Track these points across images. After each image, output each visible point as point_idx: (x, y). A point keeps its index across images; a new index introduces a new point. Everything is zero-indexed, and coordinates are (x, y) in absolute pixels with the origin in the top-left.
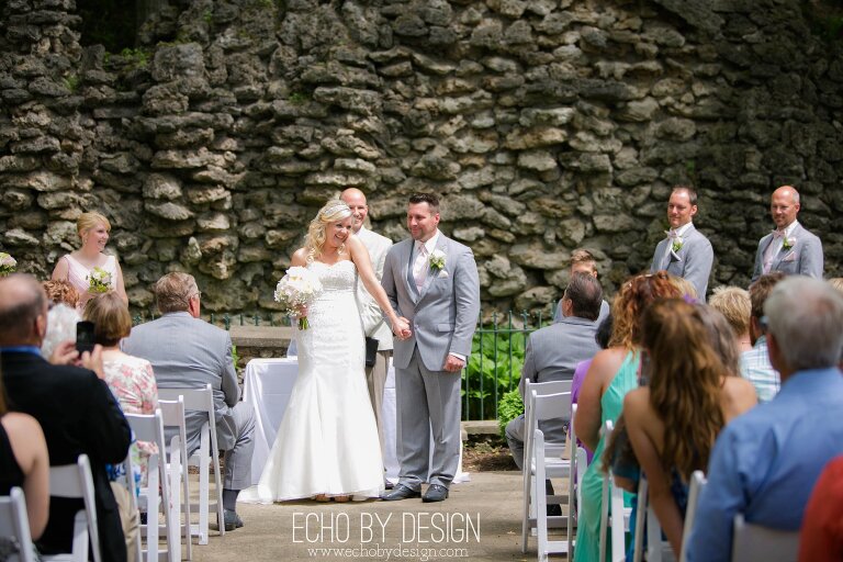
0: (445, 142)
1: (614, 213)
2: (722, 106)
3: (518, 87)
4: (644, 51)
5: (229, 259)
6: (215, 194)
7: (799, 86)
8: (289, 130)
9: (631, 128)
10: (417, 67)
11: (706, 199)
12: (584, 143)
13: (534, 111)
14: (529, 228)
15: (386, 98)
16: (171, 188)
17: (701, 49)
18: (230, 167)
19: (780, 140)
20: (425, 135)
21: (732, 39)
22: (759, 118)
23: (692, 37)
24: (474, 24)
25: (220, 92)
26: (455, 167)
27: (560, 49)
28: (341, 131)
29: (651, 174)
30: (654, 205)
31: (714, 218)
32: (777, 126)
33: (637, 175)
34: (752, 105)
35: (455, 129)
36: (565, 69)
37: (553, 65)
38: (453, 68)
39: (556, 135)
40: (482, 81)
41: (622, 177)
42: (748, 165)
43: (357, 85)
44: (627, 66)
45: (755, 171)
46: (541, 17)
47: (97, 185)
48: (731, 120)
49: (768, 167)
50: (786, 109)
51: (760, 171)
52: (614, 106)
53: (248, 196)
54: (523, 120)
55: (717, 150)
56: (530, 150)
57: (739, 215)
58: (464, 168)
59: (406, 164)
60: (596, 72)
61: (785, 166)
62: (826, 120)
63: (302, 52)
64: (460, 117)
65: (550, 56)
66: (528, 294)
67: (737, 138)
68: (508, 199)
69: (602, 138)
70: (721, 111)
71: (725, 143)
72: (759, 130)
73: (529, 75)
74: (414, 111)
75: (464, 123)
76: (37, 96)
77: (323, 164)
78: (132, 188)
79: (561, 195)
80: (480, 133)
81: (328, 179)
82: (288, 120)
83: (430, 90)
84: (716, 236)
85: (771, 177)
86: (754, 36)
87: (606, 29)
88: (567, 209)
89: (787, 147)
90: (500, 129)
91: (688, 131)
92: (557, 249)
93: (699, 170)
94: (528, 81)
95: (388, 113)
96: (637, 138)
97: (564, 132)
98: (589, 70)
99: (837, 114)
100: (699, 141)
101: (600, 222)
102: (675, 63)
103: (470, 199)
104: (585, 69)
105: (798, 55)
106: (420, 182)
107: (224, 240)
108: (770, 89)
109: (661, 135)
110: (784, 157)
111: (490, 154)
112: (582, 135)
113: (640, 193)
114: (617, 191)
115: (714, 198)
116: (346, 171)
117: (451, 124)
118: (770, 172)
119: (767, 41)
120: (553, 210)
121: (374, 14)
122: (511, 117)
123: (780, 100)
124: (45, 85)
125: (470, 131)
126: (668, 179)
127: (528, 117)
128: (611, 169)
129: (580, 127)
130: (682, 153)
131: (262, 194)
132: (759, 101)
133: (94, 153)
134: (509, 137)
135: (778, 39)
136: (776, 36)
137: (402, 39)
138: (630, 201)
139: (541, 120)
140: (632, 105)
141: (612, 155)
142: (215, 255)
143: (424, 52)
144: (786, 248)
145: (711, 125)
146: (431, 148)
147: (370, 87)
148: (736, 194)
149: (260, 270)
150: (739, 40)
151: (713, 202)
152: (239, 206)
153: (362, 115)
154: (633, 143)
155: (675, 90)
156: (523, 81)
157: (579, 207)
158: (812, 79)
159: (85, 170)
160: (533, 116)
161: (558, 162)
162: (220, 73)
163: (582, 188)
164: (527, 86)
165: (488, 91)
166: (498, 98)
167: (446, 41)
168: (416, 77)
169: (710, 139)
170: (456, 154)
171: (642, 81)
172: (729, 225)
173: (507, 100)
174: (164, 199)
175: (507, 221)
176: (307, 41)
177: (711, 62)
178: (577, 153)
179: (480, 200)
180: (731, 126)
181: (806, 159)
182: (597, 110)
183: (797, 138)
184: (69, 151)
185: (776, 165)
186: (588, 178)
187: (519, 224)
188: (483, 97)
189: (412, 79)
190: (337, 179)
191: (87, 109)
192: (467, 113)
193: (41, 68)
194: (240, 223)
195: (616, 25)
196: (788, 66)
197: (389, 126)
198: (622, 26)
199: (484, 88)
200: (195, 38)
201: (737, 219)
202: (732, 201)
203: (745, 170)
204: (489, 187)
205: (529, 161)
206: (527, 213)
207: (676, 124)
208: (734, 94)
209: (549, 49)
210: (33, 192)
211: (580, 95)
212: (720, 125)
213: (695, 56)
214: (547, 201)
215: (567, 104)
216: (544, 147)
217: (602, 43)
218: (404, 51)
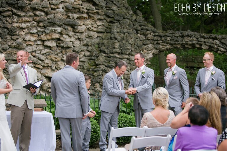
0: (22, 37)
2: (106, 28)
3: (45, 21)
4: (83, 11)
7: (128, 23)
9: (78, 34)
10: (14, 14)
11: (103, 56)
12: (65, 38)
13: (50, 28)
14: (47, 64)
15: (4, 23)
17: (99, 11)
19: (124, 39)
20: (16, 35)
21: (108, 9)
22: (117, 32)
23: (97, 8)
26: (25, 45)
27: (58, 9)
29: (85, 49)
30: (85, 58)
31: (105, 62)
32: (122, 35)
33: (81, 49)
34: (116, 28)
35: (25, 33)
36: (59, 15)
37: (56, 14)
38: (25, 14)
39: (56, 36)
40: (34, 18)
41: (76, 49)
42: (115, 46)
44: (78, 15)
45: (117, 48)
48: (109, 33)
49: (121, 47)
50: (125, 30)
51: (119, 48)
52: (73, 27)
54: (47, 31)
55: (105, 42)
56: (48, 40)
57: (113, 61)
58: (27, 45)
59: (10, 44)
60: (69, 17)
61: (126, 47)
62: (135, 34)
64: (26, 30)
65: (54, 12)
66: (47, 85)
67: (111, 38)
68: (41, 55)
69: (70, 37)
70: (106, 30)
71: (107, 40)
72: (118, 36)
73: (48, 17)
74: (12, 27)
75: (28, 31)
79: (57, 54)
80: (32, 34)
83: (17, 21)
84: (106, 68)
85: (122, 50)
86: (115, 8)
87: (72, 4)
88: (59, 59)
89: (126, 41)
90: (39, 33)
91: (95, 36)
92: (56, 71)
93: (100, 48)
94: (48, 19)
95: (5, 28)
96: (80, 37)
97: (59, 35)
98: (67, 16)
99: (139, 32)
100: (98, 39)
102: (92, 15)
104: (65, 16)
105: (127, 14)
106: (14, 49)
108: (120, 24)
109: (87, 37)
110: (125, 44)
111: (35, 41)
112: (64, 36)
113: (81, 54)
115: (105, 56)
117: (24, 31)
118: (121, 49)
119: (119, 10)
120: (55, 59)
122: (42, 30)
123: (123, 27)
125: (29, 34)
126: (90, 50)
127: (48, 30)
128: (73, 47)
129: (64, 34)
130: (93, 42)
132: (117, 27)
134: (42, 36)
135: (122, 9)
136: (121, 8)
137: (9, 5)
139: (52, 31)
140: (79, 27)
141: (73, 42)
143: (16, 9)
145: (102, 34)
146: (18, 39)
148: (111, 55)
150: (110, 9)
151: (104, 57)
154: (79, 39)
155: (91, 23)
156: (47, 19)
157: (63, 58)
158: (132, 21)
160: (50, 30)
161: (56, 44)
163: (64, 52)
164: (48, 20)
165: (35, 21)
166: (38, 24)
167: (23, 6)
168: (13, 16)
169: (102, 38)
170: (24, 40)
171: (81, 20)
172: (110, 65)
173: (41, 24)
175: (40, 62)
177: (102, 15)
178: (63, 41)
179: (32, 55)
180: (109, 34)
181: (131, 45)
182: (69, 28)
183: (129, 39)
185: (123, 47)
186: (66, 49)
187: (44, 63)
188: (34, 23)
189: (12, 17)
192: (28, 27)
195: (75, 3)
196: (125, 17)
197: (5, 32)
198: (76, 3)
199: (34, 20)
201: (112, 62)
202: (110, 57)
203: (114, 48)
204: (35, 51)
205: (47, 43)
206: (47, 60)
207: (92, 33)
208: (109, 25)
209: (54, 9)
211: (64, 24)
212: (105, 34)
213: (98, 13)
214: (53, 57)
215: (60, 26)
216: (53, 39)
217: (71, 8)
218: (10, 8)
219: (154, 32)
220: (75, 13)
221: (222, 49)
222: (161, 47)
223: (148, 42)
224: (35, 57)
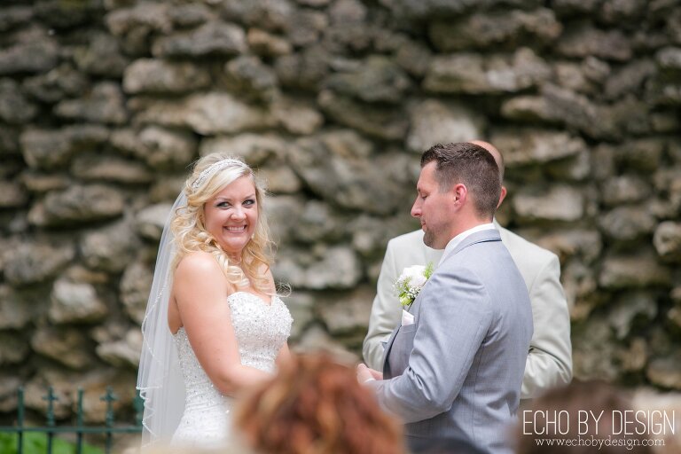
5: (579, 280)
6: (545, 147)
18: (595, 91)
53: (624, 150)
78: (392, 131)
131: (649, 148)
133: (317, 58)
149: (645, 305)
152: (604, 170)
159: (298, 91)
184: (267, 57)
194: (604, 207)
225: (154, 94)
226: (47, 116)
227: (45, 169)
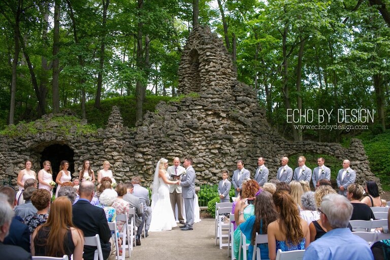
0: (196, 147)
1: (230, 162)
2: (252, 140)
4: (236, 129)
6: (149, 157)
7: (267, 137)
8: (164, 144)
9: (233, 145)
10: (190, 132)
13: (214, 141)
14: (213, 165)
15: (184, 138)
16: (141, 155)
18: (152, 151)
19: (264, 147)
20: (192, 146)
22: (259, 143)
23: (246, 127)
24: (202, 123)
25: (151, 136)
26: (198, 152)
27: (219, 129)
28: (175, 144)
29: (237, 154)
32: (263, 145)
33: (235, 154)
34: (258, 140)
36: (220, 133)
37: (218, 132)
38: (198, 132)
39: (218, 146)
40: (203, 135)
41: (232, 155)
43: (179, 135)
45: (259, 154)
46: (216, 122)
47: (126, 154)
50: (265, 141)
52: (230, 140)
54: (212, 143)
55: (251, 149)
56: (213, 149)
58: (200, 152)
59: (188, 151)
60: (227, 133)
62: (272, 143)
63: (168, 129)
66: (212, 178)
67: (255, 147)
68: (208, 159)
69: (228, 146)
72: (259, 145)
74: (190, 141)
75: (200, 143)
76: (114, 136)
77: (171, 151)
78: (133, 155)
79: (219, 158)
80: (203, 145)
81: (172, 154)
82: (164, 142)
83: (193, 137)
86: (258, 126)
87: (229, 125)
88: (220, 161)
89: (265, 149)
90: (207, 144)
91: (245, 145)
92: (218, 169)
93: (247, 153)
95: (185, 141)
97: (220, 145)
99: (275, 142)
100: (247, 147)
101: (227, 163)
102: (242, 132)
103: (201, 158)
104: (224, 133)
105: (267, 130)
107: (151, 166)
108: (261, 137)
109: (239, 146)
111: (205, 149)
112: (223, 146)
114: (231, 157)
116: (176, 153)
117: (197, 143)
119: (261, 128)
120: (218, 161)
121: (182, 121)
122: (209, 142)
123: (263, 139)
124: (116, 134)
125: (201, 145)
128: (229, 153)
129: (223, 144)
130: (244, 150)
131: (158, 157)
133: (125, 148)
134: (209, 146)
135: (263, 127)
137: (188, 126)
138: (233, 159)
139: (215, 143)
140: (234, 140)
141: (229, 150)
142: (149, 169)
143: (192, 129)
144: (284, 171)
145: (249, 144)
146: (193, 148)
147: (181, 136)
150: (255, 127)
152: (154, 159)
153: (179, 141)
154: (234, 148)
155: (242, 137)
156: (212, 135)
157: (223, 161)
158: (270, 135)
159: (123, 151)
161: (219, 151)
162: (151, 133)
163: (223, 157)
166: (207, 138)
167: (196, 127)
169: (249, 147)
170: (198, 149)
171: (236, 135)
173: (209, 139)
174: (139, 158)
175: (208, 163)
176: (169, 126)
177: (249, 132)
178: (223, 150)
180: (254, 144)
181: (269, 151)
182: (227, 141)
183: (267, 147)
184: (120, 148)
186: (225, 154)
187: (211, 164)
188: (204, 138)
189: (189, 134)
190: (175, 154)
191: (124, 139)
192: (200, 141)
193: (115, 131)
194: (154, 163)
196: (265, 132)
198: (232, 124)
200: (146, 125)
203: (257, 153)
204: (205, 156)
205: (213, 151)
206: (212, 162)
207: (243, 144)
208: (254, 138)
209: (217, 129)
210: (113, 156)
211: (223, 138)
212: (251, 144)
213: (246, 130)
214: (216, 159)
215: (221, 140)
216: (216, 148)
217: (228, 127)
218: (188, 129)
219: (285, 142)
220: (232, 131)
221: (332, 153)
222: (290, 152)
223: (281, 149)
224: (204, 160)
225: (108, 152)
226: (96, 154)
227: (96, 160)
